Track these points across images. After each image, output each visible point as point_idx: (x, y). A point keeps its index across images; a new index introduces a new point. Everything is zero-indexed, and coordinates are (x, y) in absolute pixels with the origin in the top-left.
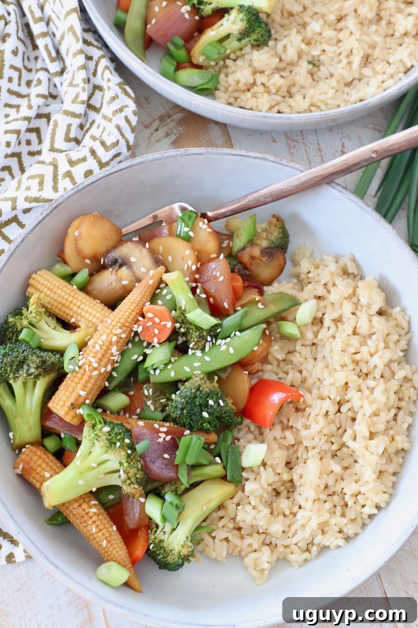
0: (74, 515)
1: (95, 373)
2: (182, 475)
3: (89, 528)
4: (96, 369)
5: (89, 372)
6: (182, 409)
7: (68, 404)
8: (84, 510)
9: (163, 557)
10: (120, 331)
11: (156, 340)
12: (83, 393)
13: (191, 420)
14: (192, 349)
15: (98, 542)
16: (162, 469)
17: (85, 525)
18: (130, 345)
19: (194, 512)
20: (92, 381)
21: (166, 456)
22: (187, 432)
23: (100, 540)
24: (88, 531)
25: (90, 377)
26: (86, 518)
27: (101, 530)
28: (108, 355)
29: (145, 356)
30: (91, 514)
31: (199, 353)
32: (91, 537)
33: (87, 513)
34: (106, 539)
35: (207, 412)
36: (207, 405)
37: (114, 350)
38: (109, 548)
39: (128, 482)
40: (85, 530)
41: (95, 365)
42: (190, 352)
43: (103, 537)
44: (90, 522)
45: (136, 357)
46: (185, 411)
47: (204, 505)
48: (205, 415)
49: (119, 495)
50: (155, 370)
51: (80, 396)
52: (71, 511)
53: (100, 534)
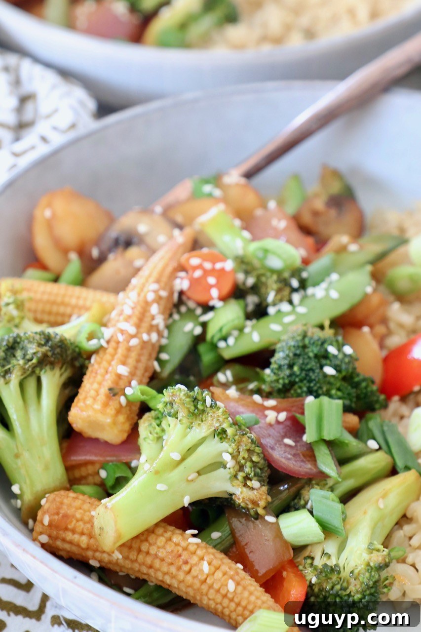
0: (163, 560)
1: (134, 342)
2: (324, 464)
3: (194, 572)
4: (133, 337)
5: (125, 343)
6: (291, 366)
7: (104, 390)
8: (177, 545)
9: (342, 589)
10: (155, 286)
11: (215, 293)
12: (123, 370)
13: (310, 381)
14: (274, 304)
15: (218, 591)
16: (289, 459)
17: (186, 568)
18: (176, 317)
19: (365, 513)
20: (134, 355)
21: (288, 441)
22: (310, 399)
23: (222, 585)
24: (195, 577)
25: (129, 349)
26: (185, 556)
27: (217, 568)
28: (147, 319)
29: (204, 325)
30: (192, 548)
31: (285, 307)
32: (204, 588)
33: (185, 549)
34: (232, 578)
35: (331, 366)
36: (326, 356)
37: (154, 309)
38: (241, 593)
39: (241, 475)
40: (189, 578)
41: (132, 330)
42: (271, 310)
43: (226, 577)
44: (194, 560)
45: (191, 328)
46: (296, 368)
47: (378, 501)
48: (329, 371)
49: (228, 529)
50: (225, 339)
51: (119, 376)
52: (156, 556)
53: (219, 574)
